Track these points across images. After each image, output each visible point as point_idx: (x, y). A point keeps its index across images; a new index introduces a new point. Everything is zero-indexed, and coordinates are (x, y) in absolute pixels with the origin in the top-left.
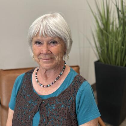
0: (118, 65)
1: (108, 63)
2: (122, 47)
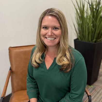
0: (90, 41)
1: (83, 40)
2: (93, 29)
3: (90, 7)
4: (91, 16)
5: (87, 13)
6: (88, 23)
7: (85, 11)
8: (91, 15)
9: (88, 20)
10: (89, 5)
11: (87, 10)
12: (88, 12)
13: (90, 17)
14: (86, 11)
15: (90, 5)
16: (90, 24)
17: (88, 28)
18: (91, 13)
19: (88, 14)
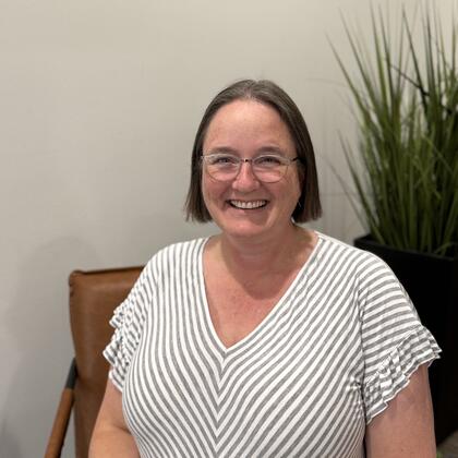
3: (424, 102)
4: (431, 143)
5: (411, 126)
6: (415, 168)
7: (401, 120)
8: (429, 135)
9: (417, 157)
10: (418, 92)
11: (412, 115)
12: (415, 125)
13: (425, 145)
14: (409, 119)
15: (423, 94)
16: (424, 175)
17: (417, 192)
18: (429, 127)
19: (415, 130)
